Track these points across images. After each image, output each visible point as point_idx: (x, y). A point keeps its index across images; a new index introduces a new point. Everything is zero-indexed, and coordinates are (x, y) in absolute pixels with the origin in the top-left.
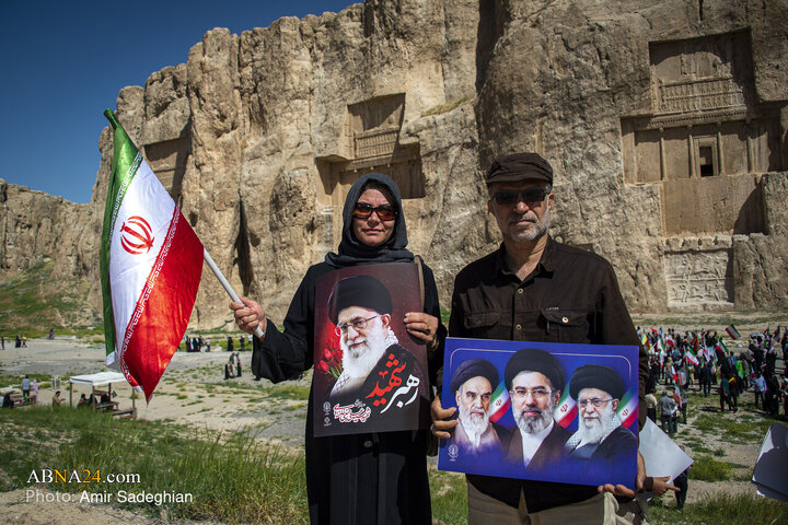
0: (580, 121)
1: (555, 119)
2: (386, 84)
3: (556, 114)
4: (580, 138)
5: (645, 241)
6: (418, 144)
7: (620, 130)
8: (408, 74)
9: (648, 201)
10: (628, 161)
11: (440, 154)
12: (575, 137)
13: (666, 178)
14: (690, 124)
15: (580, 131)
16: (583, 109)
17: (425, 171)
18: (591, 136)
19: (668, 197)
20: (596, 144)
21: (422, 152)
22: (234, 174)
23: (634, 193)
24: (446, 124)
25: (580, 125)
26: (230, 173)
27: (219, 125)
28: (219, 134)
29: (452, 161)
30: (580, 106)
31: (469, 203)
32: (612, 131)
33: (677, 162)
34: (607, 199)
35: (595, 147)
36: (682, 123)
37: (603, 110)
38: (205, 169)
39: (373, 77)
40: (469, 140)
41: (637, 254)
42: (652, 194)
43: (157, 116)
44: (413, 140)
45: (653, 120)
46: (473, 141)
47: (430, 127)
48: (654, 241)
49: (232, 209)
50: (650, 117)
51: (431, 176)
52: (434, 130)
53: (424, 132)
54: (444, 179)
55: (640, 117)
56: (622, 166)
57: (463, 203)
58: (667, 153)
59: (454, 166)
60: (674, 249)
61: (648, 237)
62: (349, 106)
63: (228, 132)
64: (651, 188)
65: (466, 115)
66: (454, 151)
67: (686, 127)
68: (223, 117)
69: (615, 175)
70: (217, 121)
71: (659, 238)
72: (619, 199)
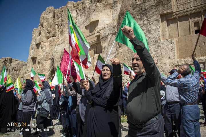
0: (146, 18)
1: (137, 19)
2: (94, 18)
3: (138, 17)
4: (146, 25)
5: (168, 61)
6: (99, 35)
7: (160, 19)
8: (100, 14)
9: (170, 46)
10: (164, 31)
11: (106, 37)
12: (144, 25)
13: (180, 37)
14: (189, 13)
15: (146, 22)
16: (146, 13)
17: (101, 44)
18: (149, 23)
19: (180, 44)
20: (151, 26)
21: (101, 38)
22: (52, 49)
23: (165, 43)
24: (108, 27)
25: (146, 20)
26: (50, 49)
27: (48, 35)
28: (48, 38)
29: (109, 39)
30: (145, 13)
31: (114, 53)
32: (157, 20)
33: (184, 30)
34: (155, 46)
35: (150, 27)
36: (185, 14)
37: (153, 13)
38: (43, 48)
39: (91, 16)
40: (114, 32)
41: (164, 67)
42: (172, 43)
43: (40, 35)
44: (98, 34)
45: (174, 14)
46: (115, 32)
47: (103, 29)
48: (171, 61)
49: (50, 60)
50: (172, 13)
51: (103, 45)
52: (104, 30)
53: (101, 31)
54: (107, 46)
55: (168, 14)
56: (160, 33)
57: (112, 54)
58: (180, 26)
59: (110, 41)
60: (180, 64)
61: (169, 60)
62: (85, 27)
63: (51, 37)
64: (171, 40)
65: (114, 24)
66: (110, 36)
67: (187, 15)
68: (49, 33)
69: (158, 37)
70: (47, 34)
71: (174, 60)
72: (159, 46)
